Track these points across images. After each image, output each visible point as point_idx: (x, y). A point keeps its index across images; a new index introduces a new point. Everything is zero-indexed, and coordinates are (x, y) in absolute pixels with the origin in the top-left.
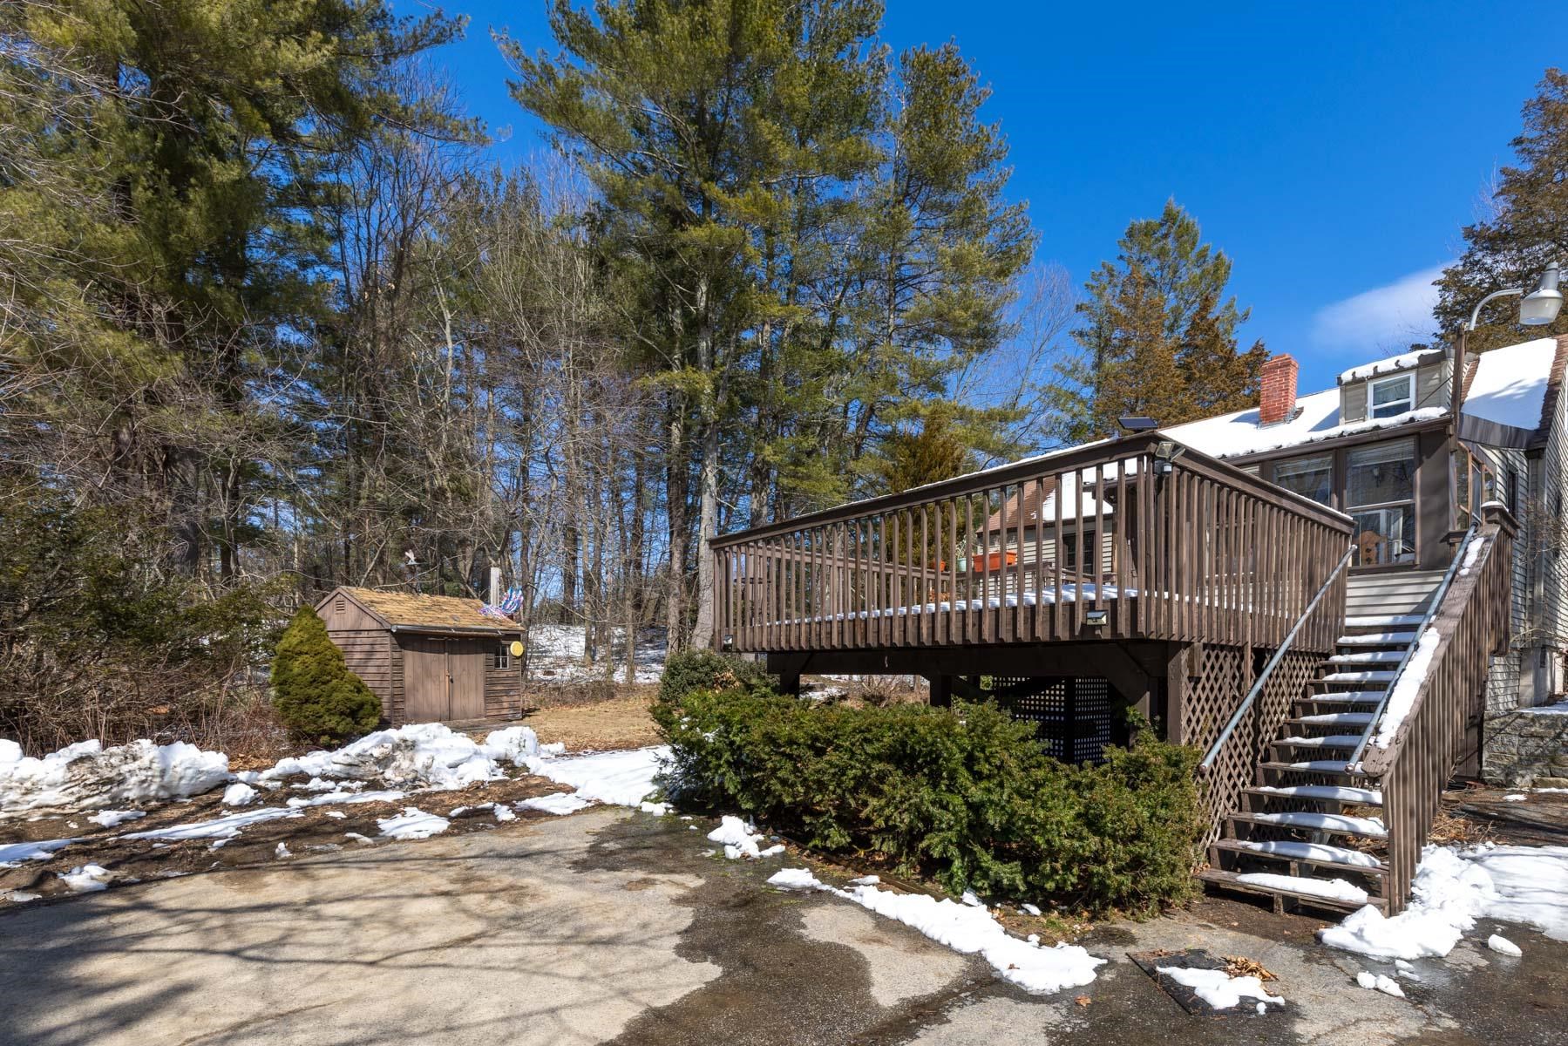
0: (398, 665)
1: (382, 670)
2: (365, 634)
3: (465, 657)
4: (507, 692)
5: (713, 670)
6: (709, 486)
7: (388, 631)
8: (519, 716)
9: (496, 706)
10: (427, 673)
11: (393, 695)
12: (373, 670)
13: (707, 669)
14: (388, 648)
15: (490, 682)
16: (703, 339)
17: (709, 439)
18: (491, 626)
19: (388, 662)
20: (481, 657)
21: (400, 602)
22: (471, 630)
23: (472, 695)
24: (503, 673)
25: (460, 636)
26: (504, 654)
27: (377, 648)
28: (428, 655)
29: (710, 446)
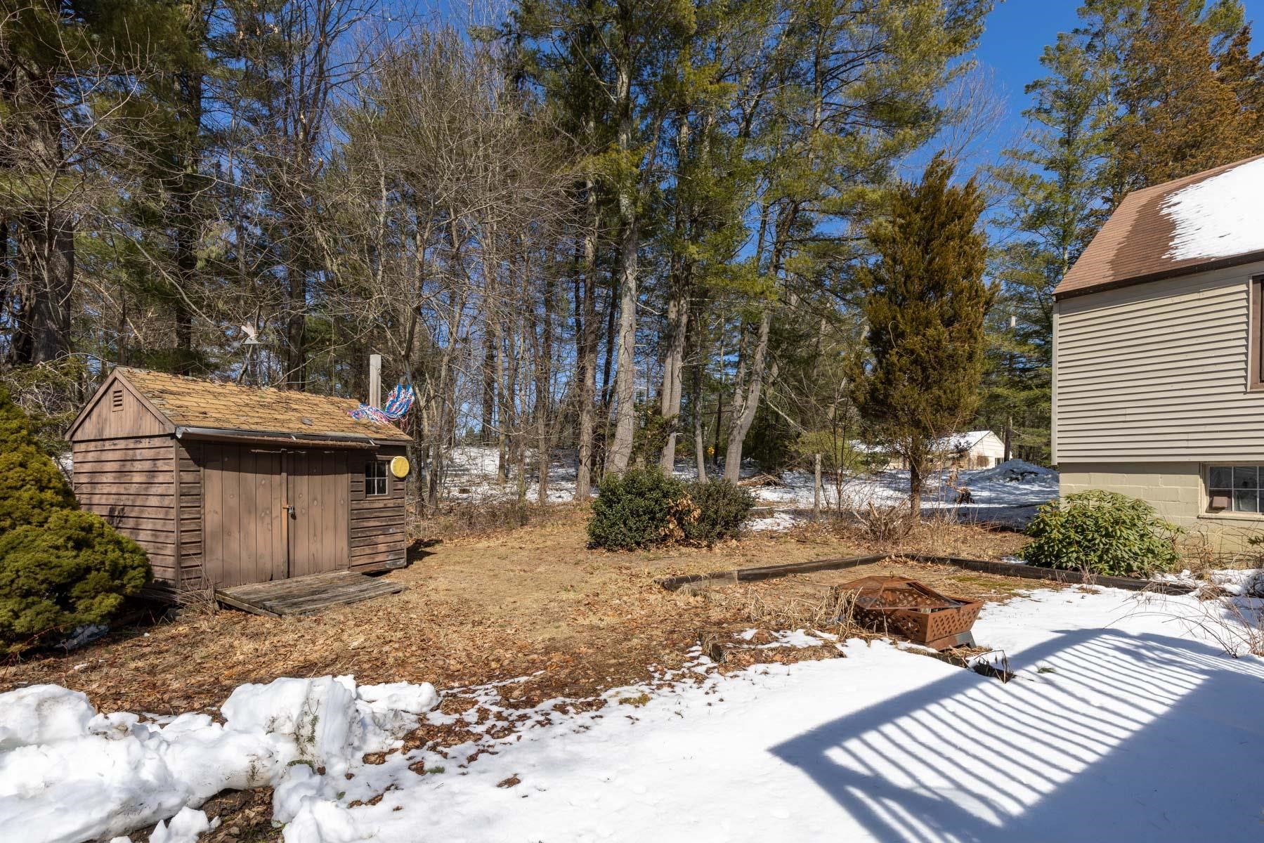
0: (191, 496)
1: (167, 501)
2: (145, 443)
3: (318, 478)
4: (384, 530)
5: (665, 495)
6: (630, 289)
7: (173, 436)
8: (403, 562)
9: (368, 550)
10: (251, 507)
11: (180, 545)
12: (154, 501)
13: (655, 494)
14: (172, 465)
15: (357, 515)
16: (624, 131)
17: (629, 239)
18: (361, 433)
19: (172, 489)
20: (344, 480)
21: (216, 395)
22: (325, 438)
23: (329, 538)
24: (377, 501)
25: (302, 447)
26: (382, 474)
27: (161, 465)
28: (250, 477)
29: (630, 247)
